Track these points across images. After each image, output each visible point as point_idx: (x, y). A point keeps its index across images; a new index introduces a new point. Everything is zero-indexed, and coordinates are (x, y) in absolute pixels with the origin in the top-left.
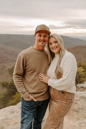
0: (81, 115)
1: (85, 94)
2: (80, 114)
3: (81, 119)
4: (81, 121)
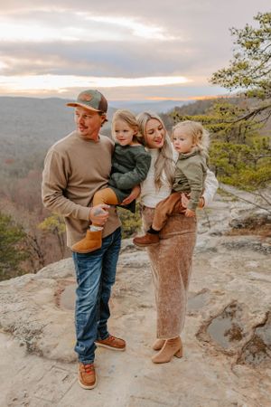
0: (130, 304)
1: (135, 256)
2: (127, 302)
3: (131, 310)
4: (131, 316)
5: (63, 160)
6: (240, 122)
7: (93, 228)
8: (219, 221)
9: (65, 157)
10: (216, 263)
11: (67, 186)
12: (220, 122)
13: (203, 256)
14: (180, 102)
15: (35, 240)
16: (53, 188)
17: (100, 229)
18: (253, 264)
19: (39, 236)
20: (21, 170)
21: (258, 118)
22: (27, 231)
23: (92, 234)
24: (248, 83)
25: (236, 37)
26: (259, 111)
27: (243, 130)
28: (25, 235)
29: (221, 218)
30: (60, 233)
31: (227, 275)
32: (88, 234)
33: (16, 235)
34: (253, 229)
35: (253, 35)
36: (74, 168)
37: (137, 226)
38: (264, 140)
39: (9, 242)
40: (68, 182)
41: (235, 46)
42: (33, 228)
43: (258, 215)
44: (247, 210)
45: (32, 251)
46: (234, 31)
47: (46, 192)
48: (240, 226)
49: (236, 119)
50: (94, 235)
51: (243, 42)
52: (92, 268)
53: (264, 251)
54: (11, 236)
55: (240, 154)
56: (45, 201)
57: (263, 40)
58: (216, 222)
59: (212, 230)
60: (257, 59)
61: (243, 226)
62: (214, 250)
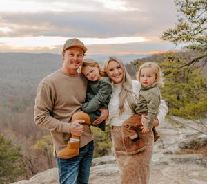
5: (50, 89)
6: (183, 68)
7: (73, 140)
8: (171, 145)
9: (52, 87)
10: (166, 172)
11: (53, 109)
12: (169, 67)
13: (157, 168)
14: (140, 55)
15: (30, 160)
16: (43, 110)
17: (78, 140)
18: (195, 174)
19: (33, 157)
20: (20, 107)
21: (196, 64)
22: (23, 152)
23: (72, 144)
24: (188, 38)
25: (179, 7)
26: (197, 60)
27: (186, 73)
28: (21, 156)
29: (172, 142)
30: (48, 152)
31: (175, 182)
32: (68, 145)
33: (15, 155)
34: (197, 149)
35: (192, 5)
36: (58, 95)
37: (108, 147)
38: (201, 80)
39: (10, 161)
40: (54, 105)
41: (178, 13)
42: (29, 151)
43: (200, 139)
44: (192, 135)
45: (27, 168)
46: (177, 2)
47: (37, 113)
48: (186, 147)
49: (181, 65)
50: (73, 146)
51: (184, 10)
52: (71, 171)
53: (204, 165)
54: (11, 156)
55: (184, 91)
56: (37, 120)
57: (199, 9)
58: (169, 145)
59: (166, 150)
60: (195, 22)
61: (189, 147)
62: (166, 163)
